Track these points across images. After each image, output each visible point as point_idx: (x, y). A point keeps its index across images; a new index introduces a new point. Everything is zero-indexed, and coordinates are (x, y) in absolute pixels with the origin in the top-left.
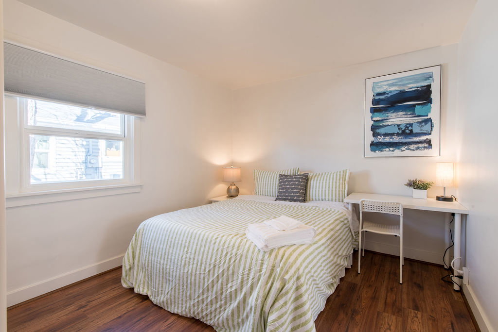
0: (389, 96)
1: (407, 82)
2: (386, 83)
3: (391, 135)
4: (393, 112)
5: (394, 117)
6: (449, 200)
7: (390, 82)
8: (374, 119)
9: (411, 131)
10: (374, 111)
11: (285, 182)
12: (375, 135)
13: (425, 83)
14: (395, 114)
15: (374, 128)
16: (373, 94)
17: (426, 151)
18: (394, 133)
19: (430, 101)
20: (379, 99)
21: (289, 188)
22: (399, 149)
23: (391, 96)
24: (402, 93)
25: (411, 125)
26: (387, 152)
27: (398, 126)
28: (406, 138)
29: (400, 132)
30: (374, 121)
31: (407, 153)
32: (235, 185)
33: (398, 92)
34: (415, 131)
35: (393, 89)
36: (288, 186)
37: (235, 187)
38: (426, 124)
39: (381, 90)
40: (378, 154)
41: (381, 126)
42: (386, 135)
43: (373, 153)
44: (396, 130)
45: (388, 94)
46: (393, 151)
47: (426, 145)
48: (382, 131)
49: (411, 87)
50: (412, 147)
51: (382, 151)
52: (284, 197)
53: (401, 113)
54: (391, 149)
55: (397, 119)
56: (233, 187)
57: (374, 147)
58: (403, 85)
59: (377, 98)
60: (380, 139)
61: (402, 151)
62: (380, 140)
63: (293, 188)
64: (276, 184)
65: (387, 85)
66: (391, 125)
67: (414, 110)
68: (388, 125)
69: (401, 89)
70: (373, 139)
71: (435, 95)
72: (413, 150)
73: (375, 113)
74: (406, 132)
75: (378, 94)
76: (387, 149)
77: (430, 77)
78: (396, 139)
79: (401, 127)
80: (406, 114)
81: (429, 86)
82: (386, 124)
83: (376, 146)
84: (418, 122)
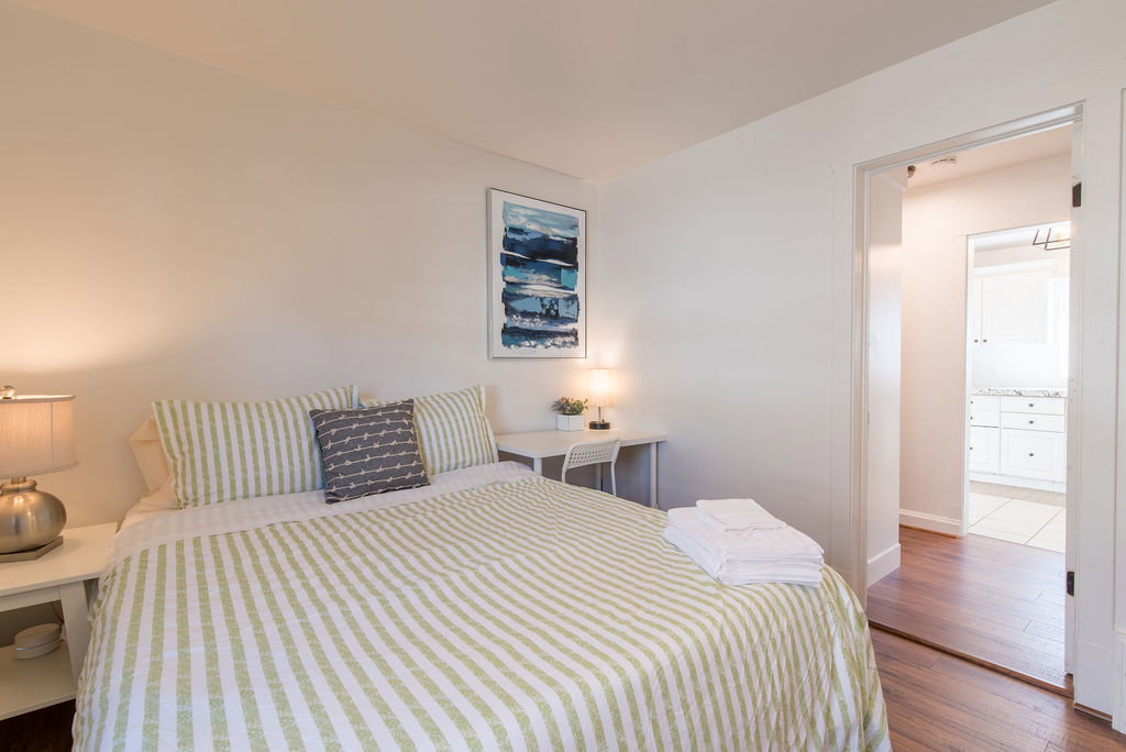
0: (528, 238)
1: (551, 223)
2: (522, 211)
3: (532, 315)
4: (534, 273)
5: (535, 282)
6: (605, 426)
7: (530, 213)
8: (507, 278)
9: (557, 311)
10: (508, 261)
11: (360, 431)
12: (509, 311)
13: (571, 235)
14: (536, 277)
15: (507, 297)
16: (504, 226)
17: (573, 349)
18: (536, 313)
19: (576, 267)
20: (514, 239)
21: (380, 451)
22: (542, 344)
23: (532, 240)
24: (545, 239)
25: (557, 301)
26: (527, 349)
27: (542, 299)
28: (551, 323)
29: (544, 312)
30: (507, 282)
31: (553, 351)
32: (32, 489)
33: (539, 236)
34: (562, 314)
35: (533, 227)
36: (377, 446)
37: (33, 498)
38: (573, 303)
39: (516, 223)
40: (514, 351)
41: (516, 295)
42: (525, 314)
43: (506, 348)
44: (539, 309)
45: (526, 234)
46: (535, 346)
47: (572, 339)
48: (517, 305)
49: (557, 233)
50: (559, 340)
51: (520, 346)
52: (370, 482)
53: (545, 277)
54: (533, 343)
55: (539, 287)
56: (19, 501)
57: (507, 336)
58: (547, 226)
59: (511, 236)
60: (517, 322)
61: (546, 347)
62: (517, 324)
63: (395, 449)
64: (300, 445)
65: (526, 216)
66: (533, 296)
67: (559, 276)
68: (528, 296)
69: (545, 232)
70: (505, 319)
71: (580, 258)
72: (559, 347)
73: (509, 267)
74: (551, 315)
75: (513, 230)
76: (527, 343)
77: (574, 227)
78: (539, 325)
79: (546, 302)
80: (551, 281)
81: (575, 240)
82: (525, 292)
83: (512, 335)
84: (564, 298)
